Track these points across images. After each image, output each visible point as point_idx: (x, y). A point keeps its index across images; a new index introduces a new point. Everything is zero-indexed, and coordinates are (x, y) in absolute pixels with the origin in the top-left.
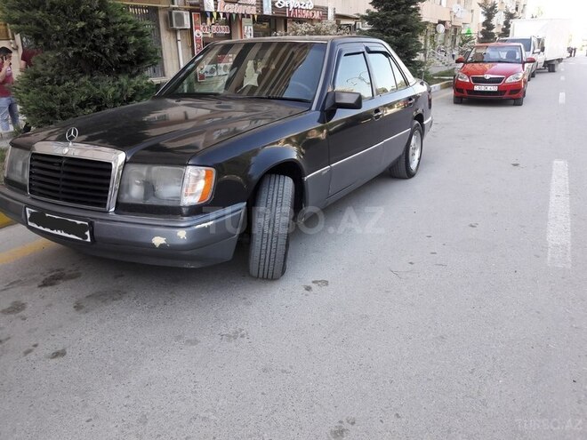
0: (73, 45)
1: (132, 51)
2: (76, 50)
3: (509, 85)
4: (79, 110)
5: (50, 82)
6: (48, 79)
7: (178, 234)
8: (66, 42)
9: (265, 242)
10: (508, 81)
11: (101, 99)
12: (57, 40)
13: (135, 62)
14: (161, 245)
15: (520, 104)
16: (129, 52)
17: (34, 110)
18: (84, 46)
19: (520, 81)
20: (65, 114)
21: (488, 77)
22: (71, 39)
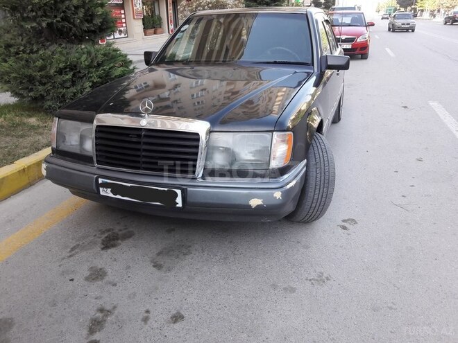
0: (45, 15)
1: (98, 21)
2: (50, 21)
3: (359, 44)
4: (58, 76)
5: (24, 52)
6: (22, 48)
7: (275, 195)
8: (40, 13)
9: (317, 192)
10: (358, 40)
11: (75, 66)
12: (32, 11)
13: (98, 31)
14: (258, 206)
15: (366, 58)
16: (95, 22)
17: (15, 78)
18: (56, 17)
19: (367, 41)
20: (44, 80)
21: (343, 37)
22: (45, 10)
